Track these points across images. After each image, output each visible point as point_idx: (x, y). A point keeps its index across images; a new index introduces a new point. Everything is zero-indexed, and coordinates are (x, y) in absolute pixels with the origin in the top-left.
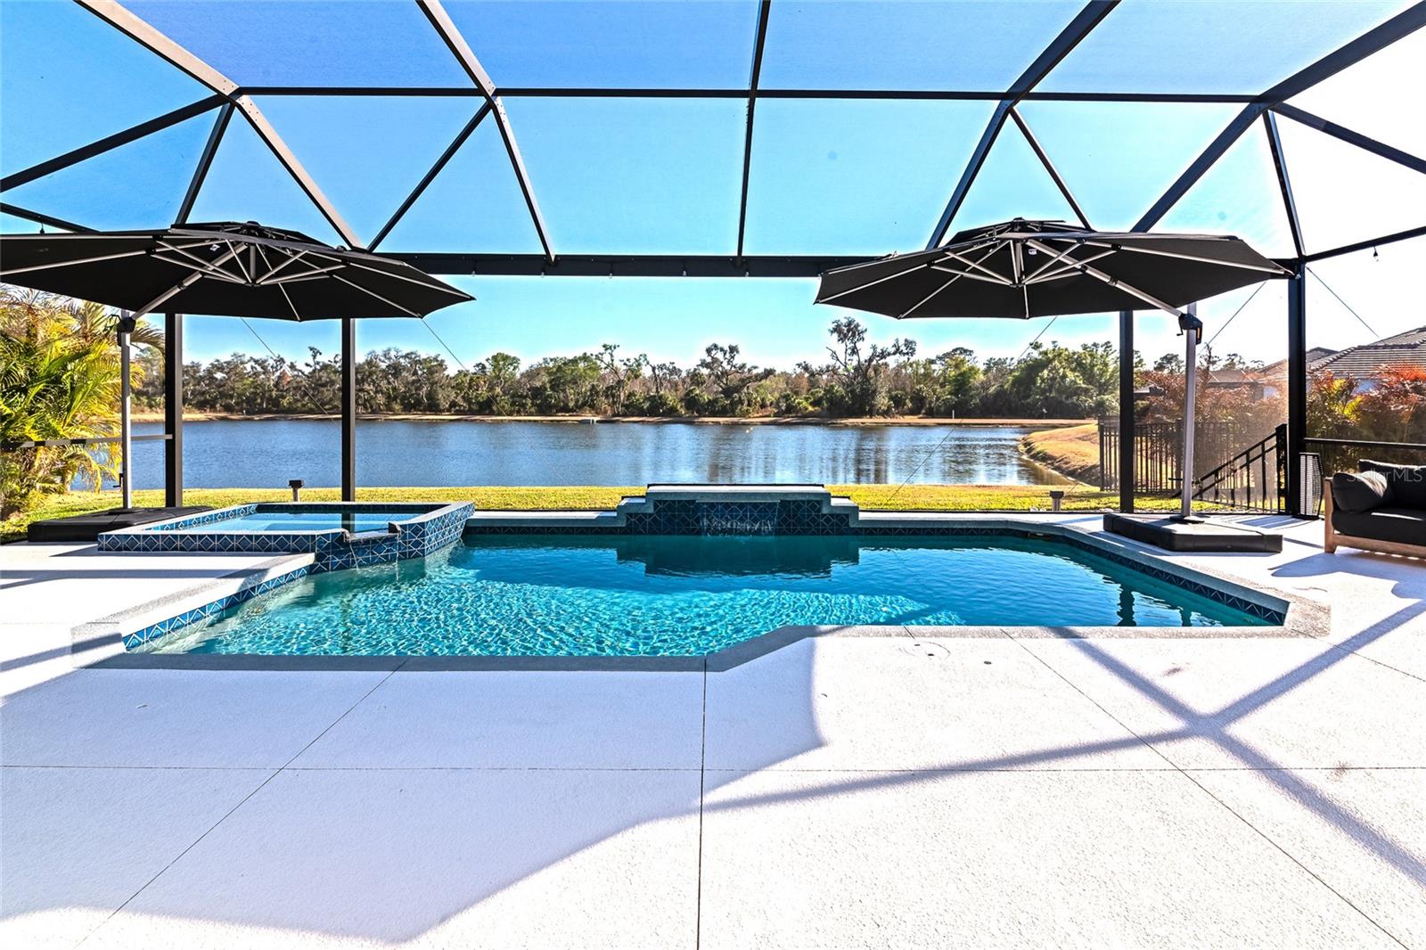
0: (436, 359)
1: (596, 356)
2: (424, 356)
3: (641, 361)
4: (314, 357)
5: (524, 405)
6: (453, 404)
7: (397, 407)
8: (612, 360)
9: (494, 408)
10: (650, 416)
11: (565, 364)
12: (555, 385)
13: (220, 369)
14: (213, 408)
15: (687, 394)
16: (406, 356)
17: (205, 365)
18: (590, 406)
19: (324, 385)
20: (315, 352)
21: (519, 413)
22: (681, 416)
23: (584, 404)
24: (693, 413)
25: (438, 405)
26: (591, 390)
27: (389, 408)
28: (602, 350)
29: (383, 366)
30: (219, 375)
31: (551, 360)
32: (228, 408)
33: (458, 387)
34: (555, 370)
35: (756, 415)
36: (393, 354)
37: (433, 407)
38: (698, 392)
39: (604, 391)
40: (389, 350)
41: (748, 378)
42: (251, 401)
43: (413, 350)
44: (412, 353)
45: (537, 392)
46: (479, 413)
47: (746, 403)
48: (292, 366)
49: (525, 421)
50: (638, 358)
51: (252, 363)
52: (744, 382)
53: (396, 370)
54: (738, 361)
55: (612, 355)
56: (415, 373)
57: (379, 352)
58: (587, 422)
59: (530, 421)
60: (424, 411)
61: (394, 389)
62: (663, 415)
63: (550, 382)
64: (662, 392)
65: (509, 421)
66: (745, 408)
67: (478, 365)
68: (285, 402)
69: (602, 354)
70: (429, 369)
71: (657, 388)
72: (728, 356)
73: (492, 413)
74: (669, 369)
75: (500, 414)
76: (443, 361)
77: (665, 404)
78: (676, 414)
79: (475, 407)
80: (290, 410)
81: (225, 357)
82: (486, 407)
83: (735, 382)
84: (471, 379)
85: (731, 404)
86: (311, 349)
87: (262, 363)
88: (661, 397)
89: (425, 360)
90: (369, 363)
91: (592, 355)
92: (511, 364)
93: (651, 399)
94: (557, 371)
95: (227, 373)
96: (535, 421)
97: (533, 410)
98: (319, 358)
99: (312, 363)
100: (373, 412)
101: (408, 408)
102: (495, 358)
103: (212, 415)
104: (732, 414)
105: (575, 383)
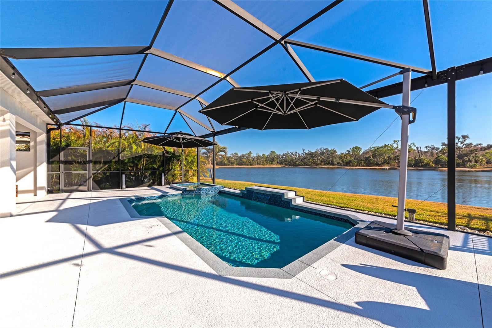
0: (334, 150)
1: (390, 145)
2: (330, 149)
3: (411, 146)
4: (304, 151)
5: (361, 163)
6: (338, 163)
7: (323, 164)
8: (398, 146)
9: (351, 164)
10: (415, 167)
11: (378, 148)
12: (374, 156)
13: (284, 155)
14: (283, 164)
15: (437, 158)
16: (325, 149)
17: (281, 154)
18: (387, 163)
19: (305, 158)
20: (304, 150)
21: (359, 166)
22: (432, 167)
23: (385, 162)
24: (438, 166)
25: (334, 163)
26: (388, 158)
27: (321, 164)
28: (393, 142)
29: (319, 152)
30: (284, 157)
31: (373, 148)
32: (286, 165)
33: (340, 158)
34: (374, 151)
35: (481, 167)
36: (322, 149)
37: (333, 164)
38: (442, 157)
39: (394, 158)
40: (321, 148)
41: (475, 150)
42: (290, 162)
43: (327, 148)
44: (327, 149)
45: (367, 158)
46: (346, 165)
47: (473, 161)
48: (299, 154)
49: (361, 168)
50: (410, 145)
51: (291, 154)
52: (472, 152)
53: (322, 153)
54: (467, 142)
55: (397, 144)
56: (328, 154)
57: (319, 149)
58: (384, 169)
59: (362, 168)
60: (330, 165)
61: (323, 159)
62: (422, 166)
63: (372, 155)
64: (421, 157)
65: (355, 168)
66: (473, 163)
67: (347, 151)
68: (297, 163)
69: (393, 144)
70: (331, 153)
71: (419, 156)
72: (461, 140)
73: (350, 166)
74: (431, 148)
75: (352, 166)
76: (336, 150)
77: (423, 162)
78: (429, 166)
79: (345, 164)
80: (298, 165)
81: (285, 152)
82: (348, 163)
83: (465, 152)
84: (345, 155)
85: (463, 162)
86: (303, 149)
87: (292, 153)
88: (420, 160)
89: (331, 150)
90: (316, 152)
91: (388, 145)
92: (358, 150)
93: (416, 160)
94: (375, 151)
95: (285, 156)
96: (364, 168)
97: (365, 164)
98: (305, 151)
99: (303, 153)
100: (316, 165)
101: (326, 164)
102: (353, 149)
103: (282, 166)
104: (463, 167)
105: (382, 155)
